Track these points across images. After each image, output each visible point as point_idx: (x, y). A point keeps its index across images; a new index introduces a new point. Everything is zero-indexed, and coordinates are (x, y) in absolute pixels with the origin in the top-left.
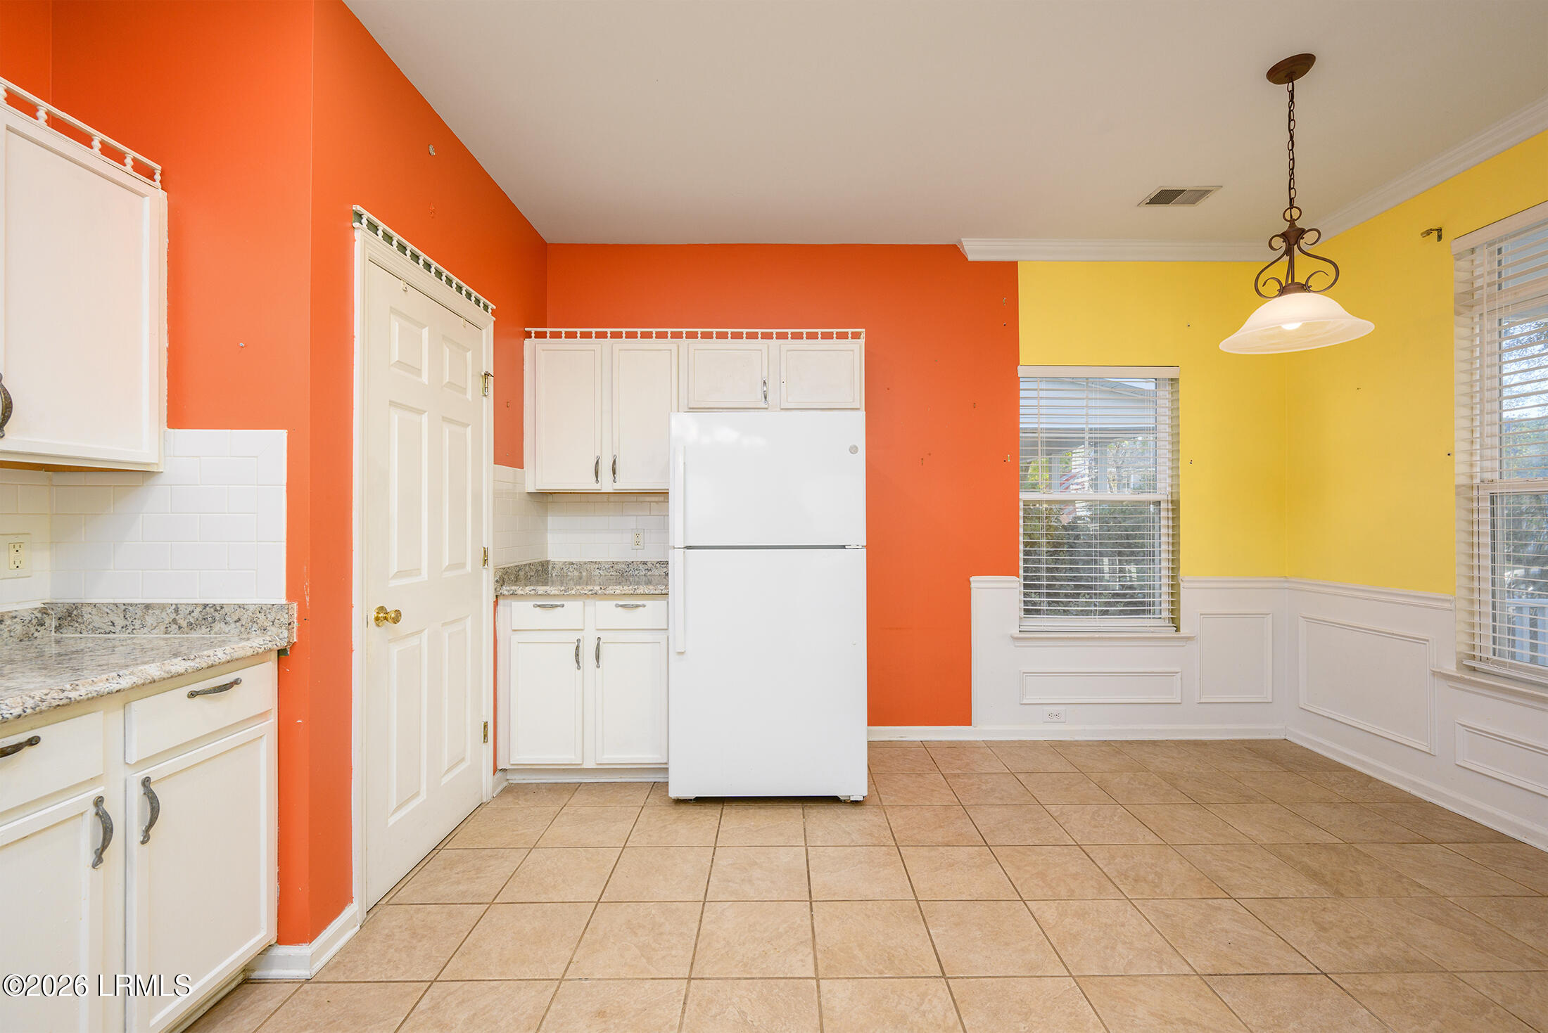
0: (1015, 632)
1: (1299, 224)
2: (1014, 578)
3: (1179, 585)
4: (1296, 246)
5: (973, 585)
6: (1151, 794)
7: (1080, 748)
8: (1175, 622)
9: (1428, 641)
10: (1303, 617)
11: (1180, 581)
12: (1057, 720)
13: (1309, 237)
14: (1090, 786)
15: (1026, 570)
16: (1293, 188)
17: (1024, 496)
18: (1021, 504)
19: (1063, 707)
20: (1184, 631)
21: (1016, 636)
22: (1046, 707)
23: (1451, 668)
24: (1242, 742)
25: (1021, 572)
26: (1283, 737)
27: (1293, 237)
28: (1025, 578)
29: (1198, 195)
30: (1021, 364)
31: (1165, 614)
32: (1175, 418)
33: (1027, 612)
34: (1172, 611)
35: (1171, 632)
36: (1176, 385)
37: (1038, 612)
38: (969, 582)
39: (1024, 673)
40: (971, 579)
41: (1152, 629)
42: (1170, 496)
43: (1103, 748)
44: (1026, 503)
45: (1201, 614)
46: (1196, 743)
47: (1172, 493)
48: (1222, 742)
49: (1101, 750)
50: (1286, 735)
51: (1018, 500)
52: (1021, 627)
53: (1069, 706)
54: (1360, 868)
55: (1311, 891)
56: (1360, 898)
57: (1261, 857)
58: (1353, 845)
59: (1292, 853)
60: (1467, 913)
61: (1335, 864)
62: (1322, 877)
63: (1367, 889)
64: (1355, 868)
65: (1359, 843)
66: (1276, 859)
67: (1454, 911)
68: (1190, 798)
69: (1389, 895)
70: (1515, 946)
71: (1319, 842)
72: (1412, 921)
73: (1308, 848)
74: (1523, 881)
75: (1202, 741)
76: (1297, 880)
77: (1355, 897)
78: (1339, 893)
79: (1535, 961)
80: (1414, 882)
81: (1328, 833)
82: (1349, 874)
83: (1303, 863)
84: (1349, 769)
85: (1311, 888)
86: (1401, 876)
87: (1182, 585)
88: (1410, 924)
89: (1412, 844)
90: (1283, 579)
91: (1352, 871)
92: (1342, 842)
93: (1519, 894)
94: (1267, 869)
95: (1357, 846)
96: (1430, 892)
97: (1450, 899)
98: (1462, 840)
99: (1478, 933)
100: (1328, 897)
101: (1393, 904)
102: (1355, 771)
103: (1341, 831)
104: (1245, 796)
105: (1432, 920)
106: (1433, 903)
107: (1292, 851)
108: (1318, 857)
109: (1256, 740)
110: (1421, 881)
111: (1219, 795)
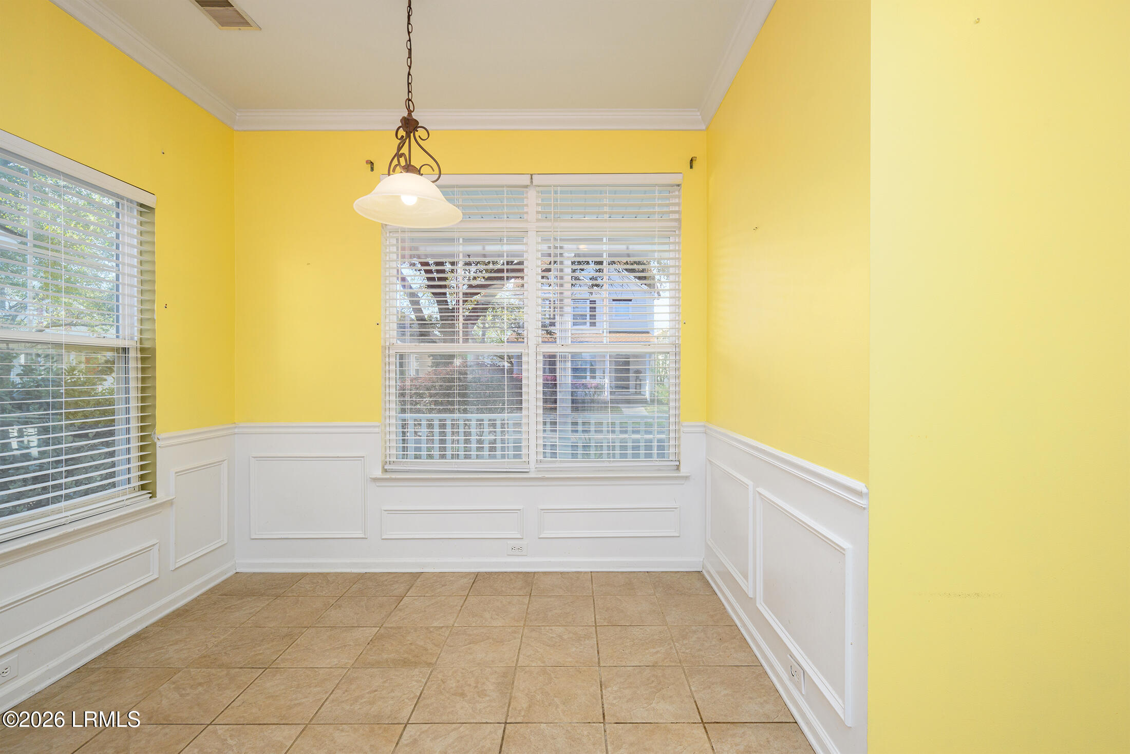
1: (415, 115)
3: (155, 444)
4: (413, 135)
6: (220, 690)
8: (148, 487)
9: (363, 457)
10: (253, 457)
11: (156, 440)
12: (6, 679)
13: (420, 133)
16: (410, 83)
19: (12, 657)
20: (161, 496)
23: (378, 473)
24: (211, 591)
26: (235, 572)
27: (410, 125)
31: (135, 483)
34: (144, 477)
35: (145, 502)
36: (147, 215)
42: (138, 343)
43: (92, 679)
45: (176, 473)
47: (141, 339)
48: (197, 601)
49: (93, 683)
50: (236, 569)
53: (22, 649)
54: (409, 638)
55: (421, 676)
56: (438, 658)
57: (368, 676)
58: (384, 626)
59: (374, 658)
60: (470, 628)
61: (400, 646)
62: (408, 660)
63: (432, 649)
64: (408, 640)
65: (384, 622)
66: (376, 670)
67: (467, 630)
68: (253, 668)
69: (442, 645)
70: (502, 631)
71: (371, 638)
72: (469, 651)
73: (374, 646)
74: (453, 594)
75: (178, 609)
76: (405, 674)
77: (437, 660)
78: (429, 664)
79: (515, 632)
80: (435, 627)
81: (365, 628)
82: (413, 647)
83: (389, 660)
84: (304, 575)
85: (418, 673)
86: (427, 628)
87: (159, 444)
88: (471, 654)
89: (400, 604)
90: (234, 425)
91: (411, 644)
92: (378, 628)
93: (462, 602)
94: (385, 682)
95: (386, 625)
96: (447, 627)
97: (456, 625)
98: (408, 587)
99: (488, 635)
100: (431, 672)
101: (450, 648)
102: (308, 574)
103: (367, 621)
104: (284, 637)
105: (470, 644)
106: (457, 633)
107: (372, 656)
108: (387, 649)
109: (219, 585)
110: (436, 624)
111: (268, 649)
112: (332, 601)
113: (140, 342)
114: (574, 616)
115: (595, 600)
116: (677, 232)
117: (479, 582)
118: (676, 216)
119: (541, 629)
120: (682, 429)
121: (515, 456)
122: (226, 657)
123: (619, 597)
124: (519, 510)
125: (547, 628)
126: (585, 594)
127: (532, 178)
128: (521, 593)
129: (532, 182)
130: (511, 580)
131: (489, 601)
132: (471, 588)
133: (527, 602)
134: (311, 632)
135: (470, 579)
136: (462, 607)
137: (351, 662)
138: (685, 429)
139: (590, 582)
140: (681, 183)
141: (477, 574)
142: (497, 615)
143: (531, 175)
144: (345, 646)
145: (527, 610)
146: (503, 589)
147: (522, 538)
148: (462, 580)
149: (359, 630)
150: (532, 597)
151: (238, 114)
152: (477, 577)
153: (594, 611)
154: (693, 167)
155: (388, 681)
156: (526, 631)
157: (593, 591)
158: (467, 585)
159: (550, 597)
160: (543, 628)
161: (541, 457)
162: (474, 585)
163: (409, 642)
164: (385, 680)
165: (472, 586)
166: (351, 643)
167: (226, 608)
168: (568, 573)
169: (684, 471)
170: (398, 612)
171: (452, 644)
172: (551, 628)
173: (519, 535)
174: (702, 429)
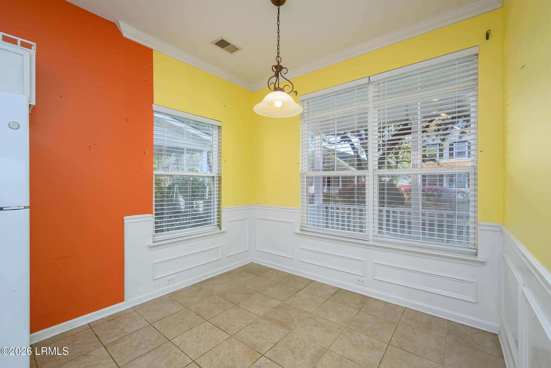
0: (151, 243)
2: (150, 215)
4: (280, 73)
5: (125, 221)
6: (218, 308)
7: (183, 293)
8: (219, 226)
9: (292, 223)
10: (257, 218)
12: (172, 282)
14: (192, 314)
15: (156, 210)
16: (279, 49)
17: (155, 172)
18: (154, 176)
19: (174, 275)
20: (223, 229)
21: (151, 245)
22: (166, 278)
23: (298, 231)
24: (241, 267)
25: (154, 212)
26: (251, 262)
27: (278, 69)
28: (156, 214)
29: (234, 49)
30: (154, 104)
31: (216, 224)
32: (220, 142)
33: (156, 231)
34: (218, 222)
35: (218, 231)
36: (220, 129)
37: (162, 231)
38: (123, 220)
39: (155, 263)
40: (124, 218)
41: (211, 230)
43: (194, 289)
44: (156, 175)
45: (228, 222)
46: (227, 273)
48: (235, 270)
49: (193, 291)
51: (153, 174)
52: (154, 240)
53: (177, 274)
54: (290, 312)
55: (283, 333)
56: (296, 327)
57: (264, 324)
58: (284, 302)
59: (271, 316)
60: (319, 317)
61: (284, 314)
62: (283, 323)
63: (295, 322)
64: (289, 313)
65: (286, 300)
66: (268, 322)
67: (316, 318)
68: (232, 303)
69: (301, 321)
70: (333, 325)
71: (276, 306)
72: (310, 330)
73: (275, 310)
74: (322, 296)
75: (228, 272)
76: (277, 330)
77: (294, 328)
78: (290, 329)
79: (339, 328)
80: (304, 311)
81: (277, 300)
82: (289, 317)
83: (276, 319)
84: (272, 269)
85: (282, 332)
86: (300, 310)
87: (222, 210)
88: (311, 331)
89: (297, 294)
90: (252, 205)
91: (289, 315)
92: (282, 302)
93: (324, 302)
94: (268, 330)
95: (285, 302)
96: (309, 313)
97: (313, 313)
98: (305, 286)
99: (325, 325)
100: (288, 333)
101: (303, 324)
102: (273, 269)
103: (279, 297)
104: (249, 294)
105: (314, 326)
106: (311, 318)
107: (271, 315)
108: (278, 314)
109: (244, 265)
110: (305, 309)
111: (241, 297)
112: (273, 284)
113: (218, 174)
114: (378, 332)
115: (398, 326)
116: (476, 88)
117: (338, 294)
118: (474, 77)
119: (354, 333)
120: (479, 227)
121: (361, 231)
122: (228, 295)
123: (416, 330)
124: (362, 261)
125: (358, 333)
126: (393, 321)
127: (369, 79)
128: (356, 307)
129: (369, 81)
130: (355, 298)
131: (337, 306)
132: (332, 296)
133: (356, 313)
134: (258, 295)
135: (334, 291)
136: (322, 304)
137: (262, 314)
138: (481, 228)
139: (402, 314)
140: (478, 53)
141: (339, 289)
142: (335, 315)
143: (369, 77)
144: (265, 306)
145: (353, 318)
146: (348, 301)
147: (364, 277)
148: (330, 290)
149: (274, 300)
150: (360, 312)
151: (253, 86)
152: (339, 291)
153: (394, 334)
154: (490, 38)
155: (269, 330)
156: (345, 330)
157: (400, 320)
158: (331, 293)
159: (371, 315)
160: (355, 332)
161: (376, 234)
162: (335, 295)
163: (289, 314)
164: (268, 329)
165: (333, 295)
166: (268, 306)
167: (240, 276)
168: (390, 303)
169: (480, 257)
170: (294, 297)
171: (305, 323)
172: (360, 334)
173: (362, 274)
174: (498, 229)
